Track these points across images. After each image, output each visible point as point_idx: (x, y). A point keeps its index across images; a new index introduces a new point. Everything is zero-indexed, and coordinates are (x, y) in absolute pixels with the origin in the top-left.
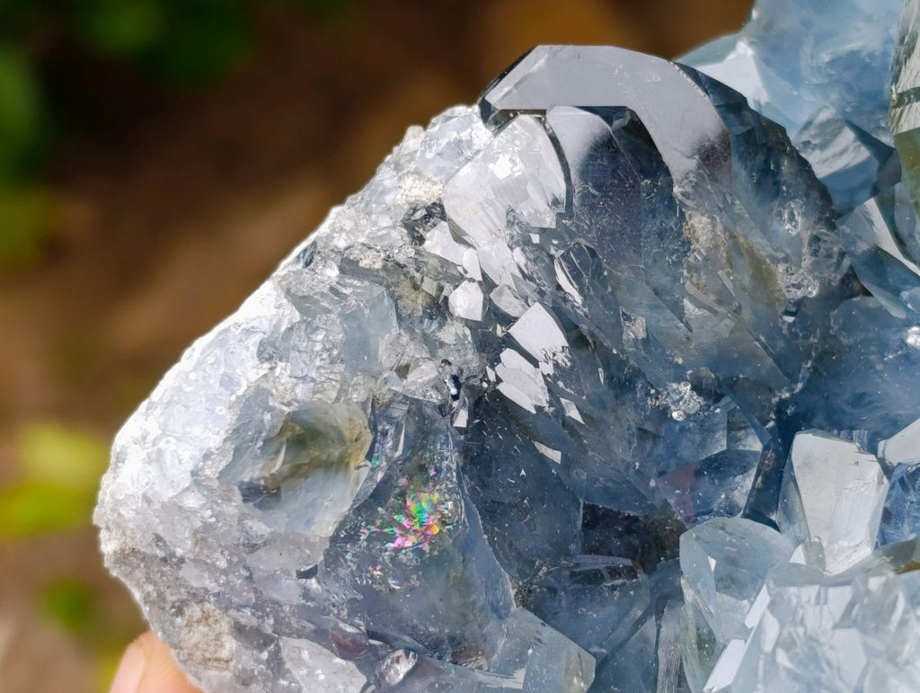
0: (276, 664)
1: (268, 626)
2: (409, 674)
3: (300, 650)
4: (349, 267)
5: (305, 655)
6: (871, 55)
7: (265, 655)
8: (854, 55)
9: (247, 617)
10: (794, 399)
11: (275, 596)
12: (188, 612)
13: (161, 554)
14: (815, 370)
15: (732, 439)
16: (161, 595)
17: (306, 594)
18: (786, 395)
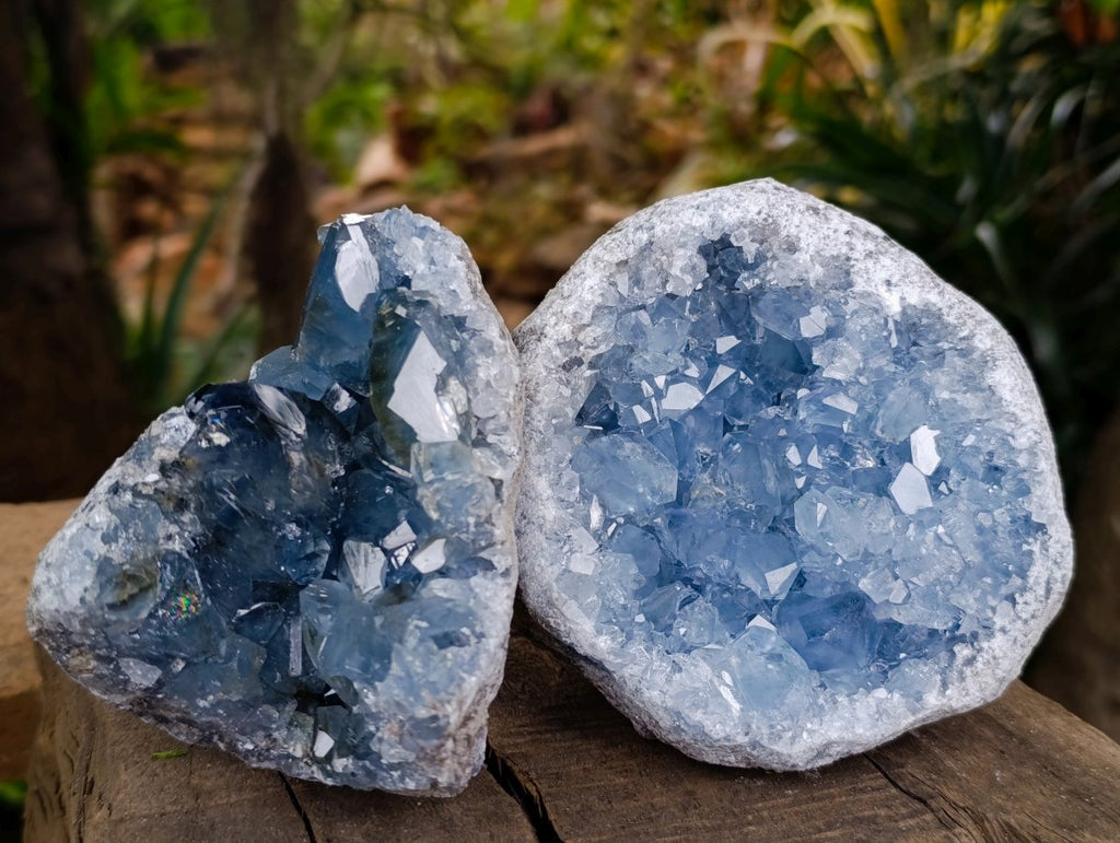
0: (118, 669)
1: (114, 654)
2: (183, 669)
3: (128, 662)
4: (136, 493)
5: (132, 664)
6: (354, 363)
7: (112, 666)
8: (347, 363)
9: (103, 652)
10: (338, 521)
11: (118, 643)
12: (72, 652)
13: (61, 630)
14: (346, 506)
15: (316, 545)
16: (59, 646)
17: (134, 641)
18: (335, 519)
